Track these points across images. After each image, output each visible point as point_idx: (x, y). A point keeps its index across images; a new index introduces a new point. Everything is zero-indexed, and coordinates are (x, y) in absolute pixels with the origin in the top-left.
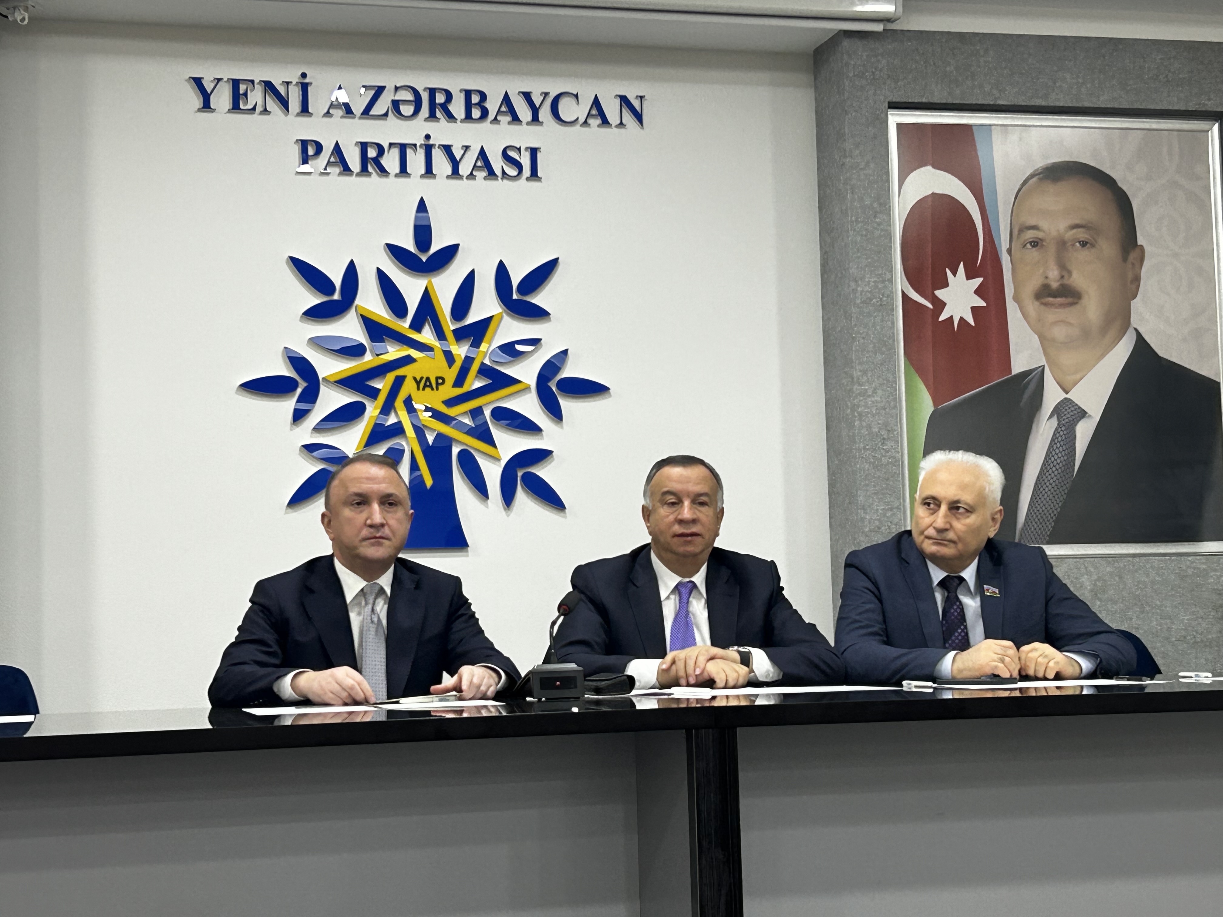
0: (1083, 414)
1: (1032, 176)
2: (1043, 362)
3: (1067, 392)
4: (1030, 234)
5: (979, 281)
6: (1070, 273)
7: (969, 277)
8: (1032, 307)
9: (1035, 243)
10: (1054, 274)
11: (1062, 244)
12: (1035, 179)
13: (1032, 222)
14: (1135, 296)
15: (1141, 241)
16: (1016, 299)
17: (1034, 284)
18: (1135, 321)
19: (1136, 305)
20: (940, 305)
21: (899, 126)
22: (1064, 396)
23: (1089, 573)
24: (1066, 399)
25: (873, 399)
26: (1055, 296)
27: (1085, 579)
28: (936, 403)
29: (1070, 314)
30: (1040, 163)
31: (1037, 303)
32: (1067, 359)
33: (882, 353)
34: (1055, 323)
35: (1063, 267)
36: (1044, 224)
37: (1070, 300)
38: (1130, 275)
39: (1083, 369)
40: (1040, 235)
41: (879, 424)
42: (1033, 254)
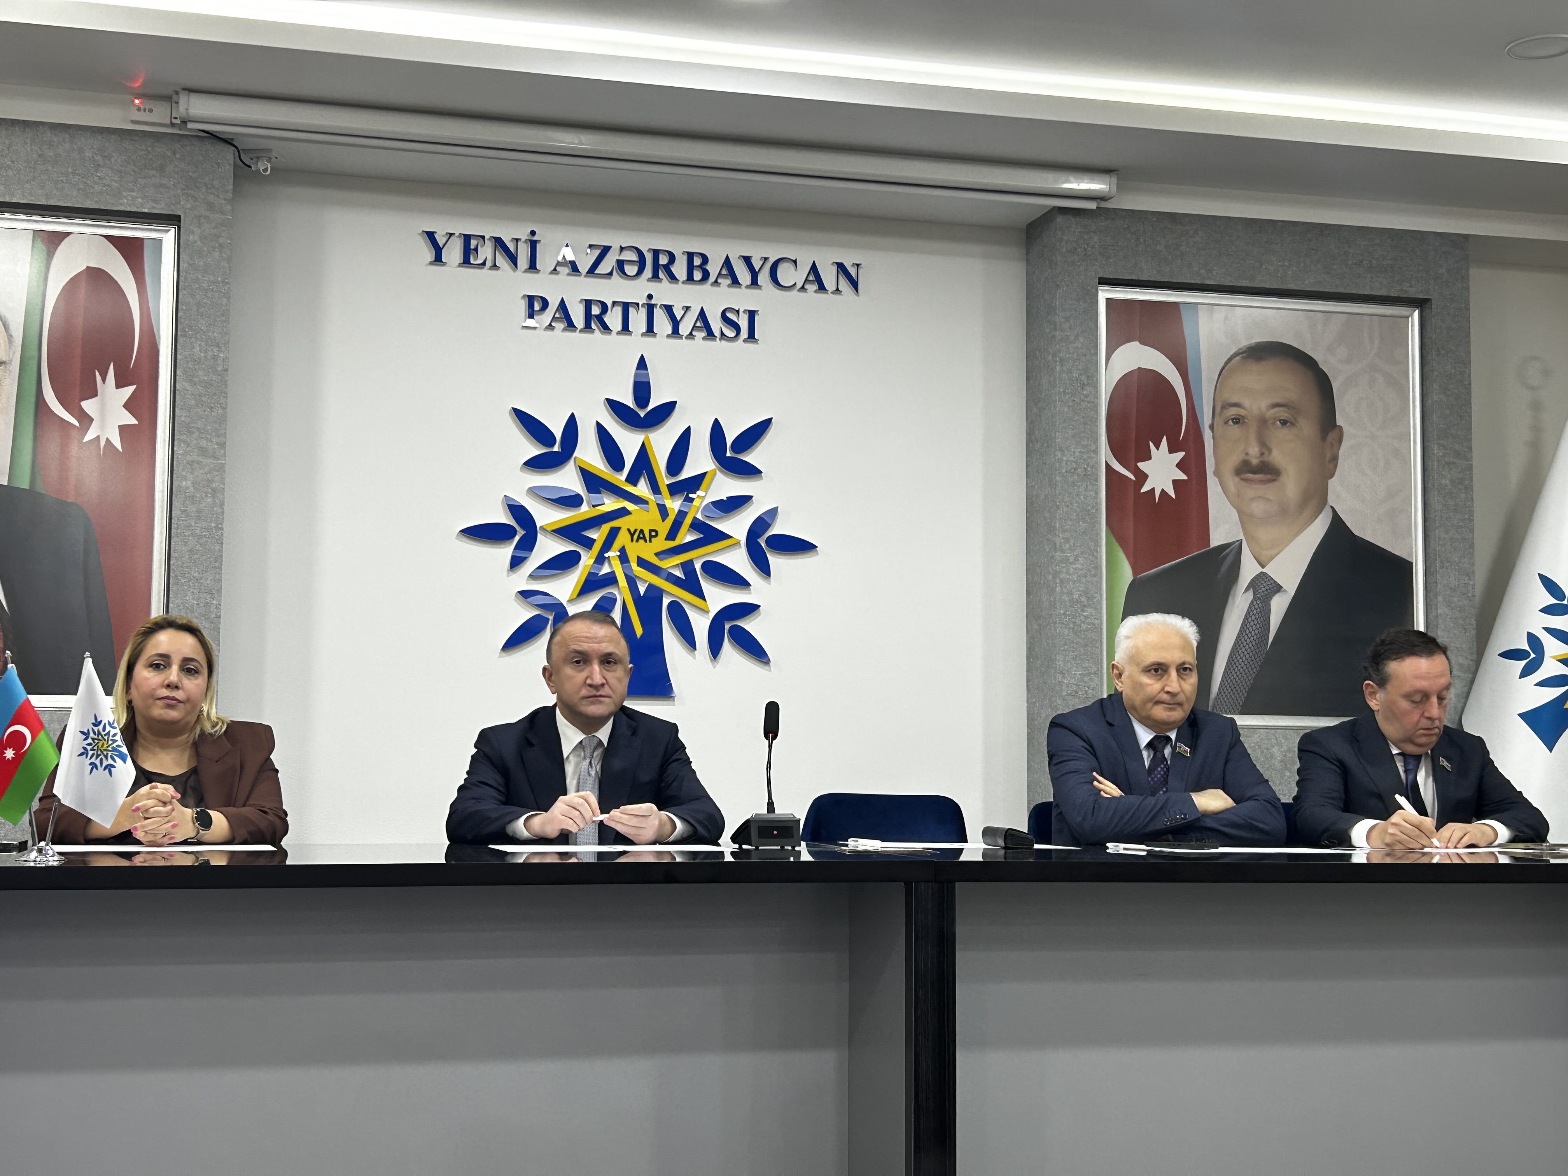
0: (1278, 588)
1: (1236, 354)
2: (1241, 536)
3: (1263, 567)
4: (1233, 412)
5: (1180, 455)
6: (1270, 450)
7: (1171, 451)
8: (1232, 482)
9: (1237, 420)
10: (1254, 451)
11: (1263, 422)
12: (1238, 358)
13: (1234, 399)
14: (1332, 476)
15: (1339, 422)
16: (1217, 473)
17: (1233, 460)
18: (1331, 500)
19: (1334, 484)
20: (1142, 477)
21: (1109, 301)
22: (1261, 570)
23: (1280, 745)
24: (1262, 573)
25: (1074, 566)
26: (1254, 473)
27: (1275, 750)
28: (1135, 572)
29: (1269, 491)
30: (1244, 343)
31: (1237, 479)
32: (1264, 534)
33: (1084, 522)
34: (1252, 499)
35: (1264, 446)
36: (1246, 403)
37: (1269, 477)
38: (1329, 456)
39: (1280, 545)
40: (1242, 412)
41: (1079, 591)
42: (1235, 431)
